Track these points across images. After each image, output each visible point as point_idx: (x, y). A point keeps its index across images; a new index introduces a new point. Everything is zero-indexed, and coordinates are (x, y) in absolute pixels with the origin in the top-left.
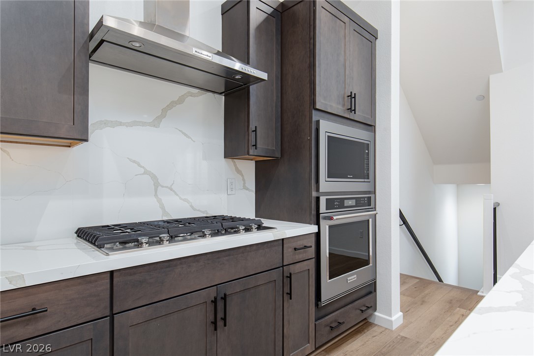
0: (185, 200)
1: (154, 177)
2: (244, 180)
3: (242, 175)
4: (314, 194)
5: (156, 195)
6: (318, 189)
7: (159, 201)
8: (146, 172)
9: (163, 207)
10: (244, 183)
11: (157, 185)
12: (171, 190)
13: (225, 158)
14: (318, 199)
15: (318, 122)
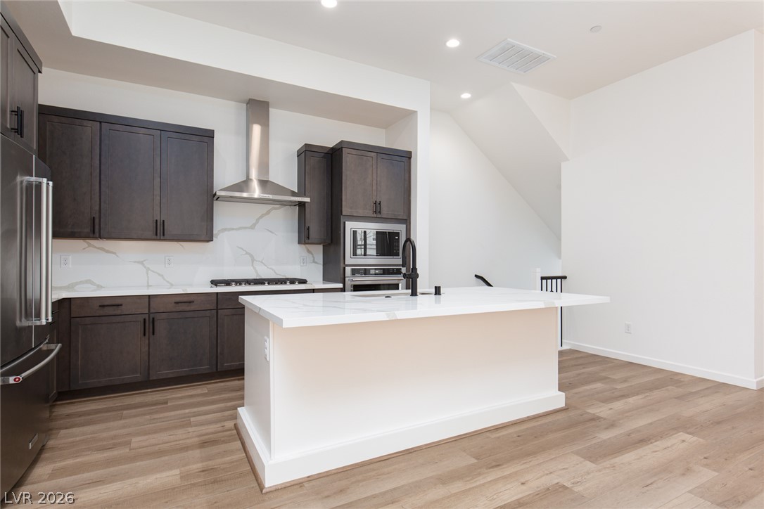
0: (271, 268)
1: (251, 256)
2: (313, 257)
3: (312, 254)
4: (342, 265)
5: (252, 265)
6: (344, 263)
7: (255, 268)
8: (247, 253)
9: (256, 272)
10: (314, 259)
11: (253, 260)
12: (262, 262)
13: (299, 243)
14: (344, 269)
15: (345, 223)
